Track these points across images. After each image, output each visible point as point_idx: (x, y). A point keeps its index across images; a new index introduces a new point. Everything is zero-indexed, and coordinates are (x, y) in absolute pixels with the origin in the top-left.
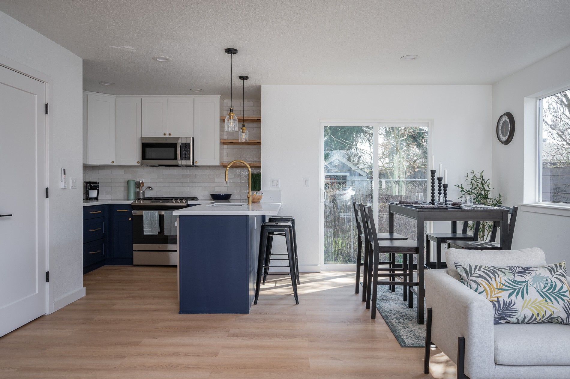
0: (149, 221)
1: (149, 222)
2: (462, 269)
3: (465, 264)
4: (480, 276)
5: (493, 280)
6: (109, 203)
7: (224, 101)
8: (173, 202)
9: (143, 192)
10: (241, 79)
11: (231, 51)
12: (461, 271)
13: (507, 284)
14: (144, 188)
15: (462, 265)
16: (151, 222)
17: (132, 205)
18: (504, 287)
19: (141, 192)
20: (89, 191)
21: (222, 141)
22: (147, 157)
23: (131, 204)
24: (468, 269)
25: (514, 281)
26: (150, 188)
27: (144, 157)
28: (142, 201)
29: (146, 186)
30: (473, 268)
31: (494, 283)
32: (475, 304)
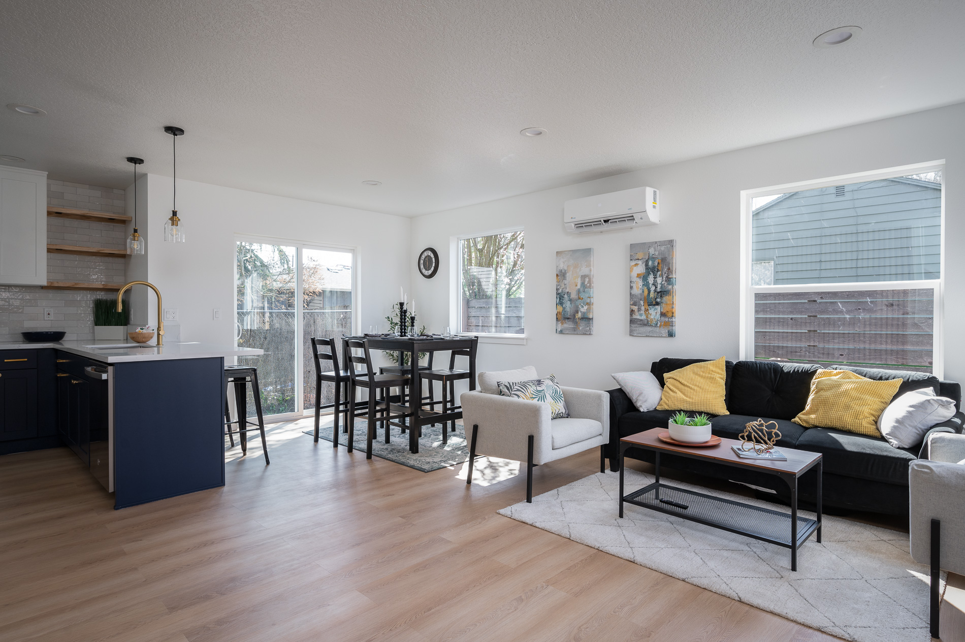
2: (504, 386)
3: (505, 382)
4: (518, 390)
5: (526, 391)
10: (131, 162)
11: (174, 131)
12: (503, 388)
13: (534, 393)
15: (504, 383)
18: (534, 396)
24: (508, 386)
25: (537, 391)
30: (511, 384)
31: (527, 394)
32: (543, 407)
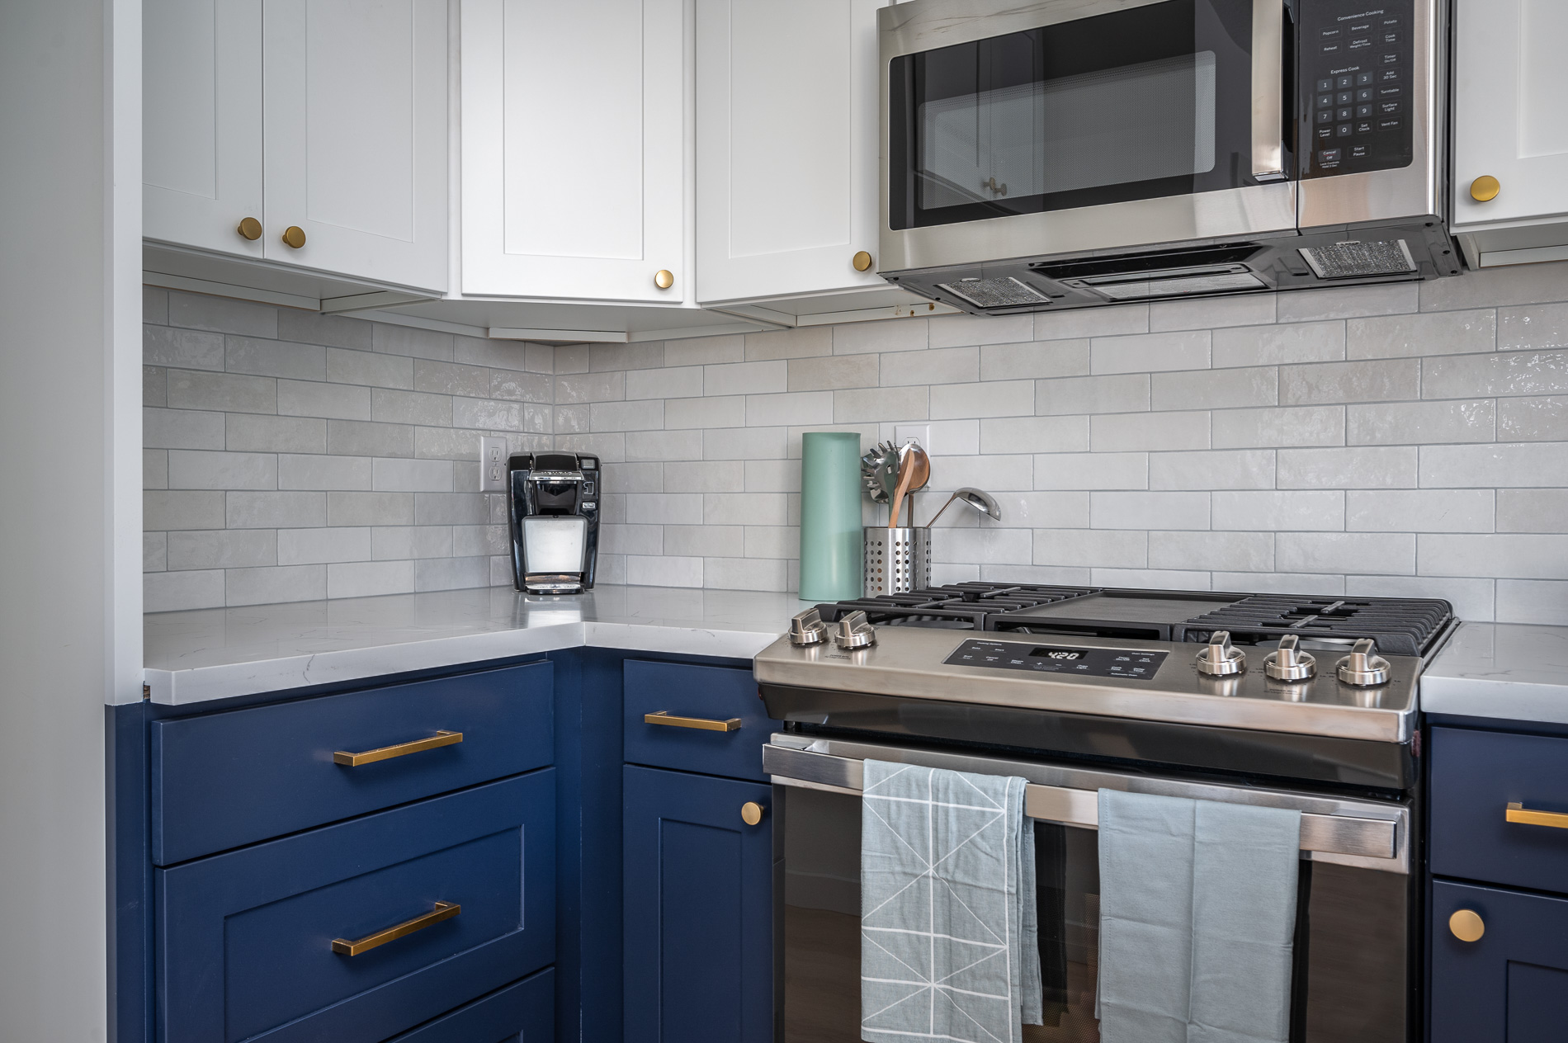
0: (921, 889)
1: (920, 902)
8: (1206, 681)
9: (918, 541)
14: (928, 506)
16: (947, 900)
17: (761, 675)
19: (900, 534)
20: (529, 524)
23: (746, 665)
26: (979, 500)
28: (861, 639)
29: (944, 480)
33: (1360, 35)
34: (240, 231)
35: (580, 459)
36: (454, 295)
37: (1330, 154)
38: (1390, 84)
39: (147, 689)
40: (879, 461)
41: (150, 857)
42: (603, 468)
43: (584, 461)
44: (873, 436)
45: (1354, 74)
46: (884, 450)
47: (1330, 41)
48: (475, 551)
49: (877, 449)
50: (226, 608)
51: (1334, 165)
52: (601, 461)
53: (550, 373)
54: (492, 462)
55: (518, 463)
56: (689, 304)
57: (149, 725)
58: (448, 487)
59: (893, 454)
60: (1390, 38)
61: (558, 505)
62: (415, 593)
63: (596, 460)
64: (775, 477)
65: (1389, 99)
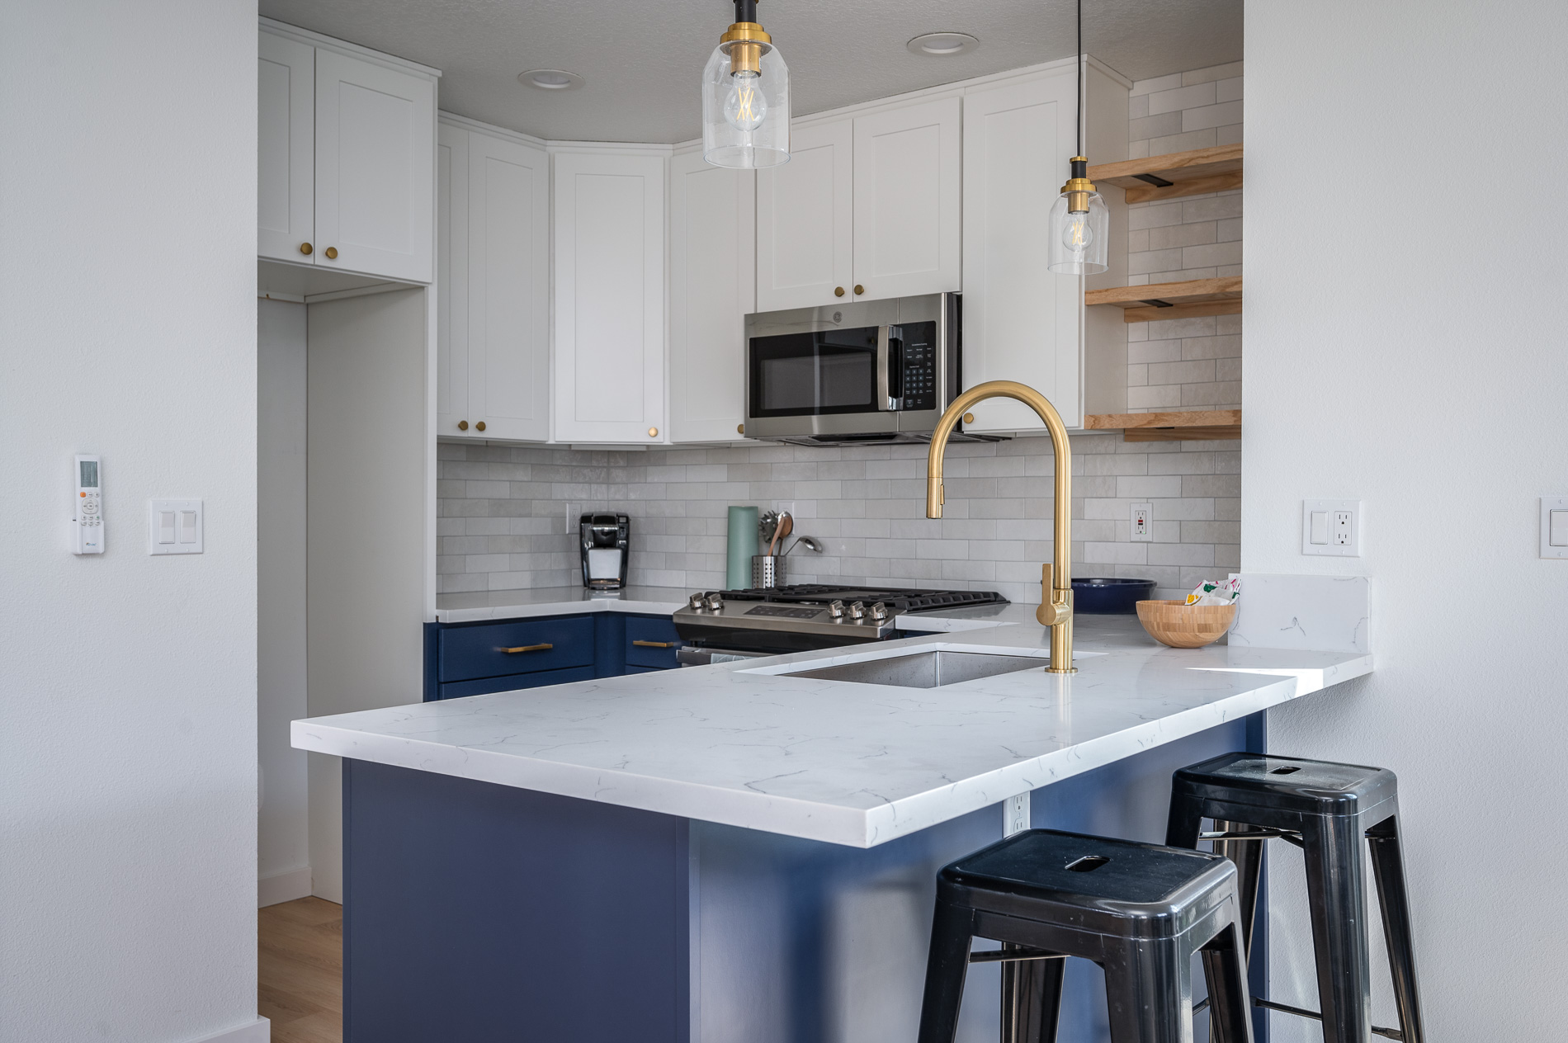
6: (608, 609)
7: (1132, 94)
8: (832, 618)
14: (786, 545)
17: (676, 620)
19: (768, 559)
20: (591, 552)
21: (1093, 297)
22: (768, 405)
23: (670, 617)
26: (812, 542)
27: (757, 406)
28: (715, 605)
33: (919, 353)
34: (459, 426)
35: (619, 517)
36: (551, 442)
37: (910, 401)
38: (929, 375)
39: (437, 617)
40: (768, 520)
41: (438, 680)
42: (631, 522)
43: (621, 519)
44: (765, 508)
45: (918, 369)
46: (771, 515)
47: (910, 354)
48: (563, 566)
49: (768, 514)
50: (443, 593)
51: (911, 406)
52: (630, 518)
53: (605, 465)
54: (573, 517)
55: (585, 519)
56: (667, 442)
57: (438, 631)
58: (549, 532)
59: (774, 516)
60: (929, 355)
61: (605, 543)
62: (532, 589)
63: (627, 518)
64: (720, 527)
65: (929, 380)
